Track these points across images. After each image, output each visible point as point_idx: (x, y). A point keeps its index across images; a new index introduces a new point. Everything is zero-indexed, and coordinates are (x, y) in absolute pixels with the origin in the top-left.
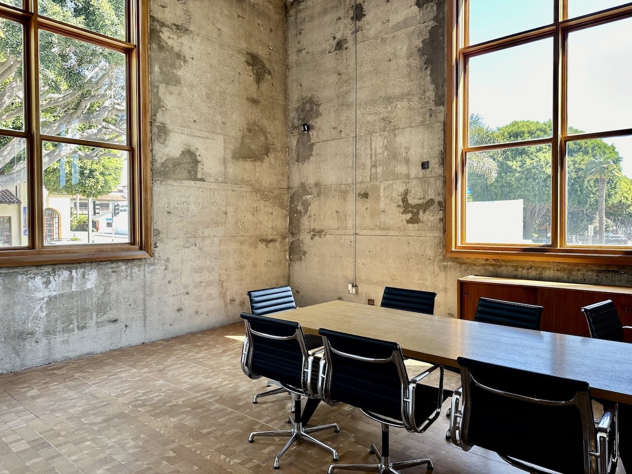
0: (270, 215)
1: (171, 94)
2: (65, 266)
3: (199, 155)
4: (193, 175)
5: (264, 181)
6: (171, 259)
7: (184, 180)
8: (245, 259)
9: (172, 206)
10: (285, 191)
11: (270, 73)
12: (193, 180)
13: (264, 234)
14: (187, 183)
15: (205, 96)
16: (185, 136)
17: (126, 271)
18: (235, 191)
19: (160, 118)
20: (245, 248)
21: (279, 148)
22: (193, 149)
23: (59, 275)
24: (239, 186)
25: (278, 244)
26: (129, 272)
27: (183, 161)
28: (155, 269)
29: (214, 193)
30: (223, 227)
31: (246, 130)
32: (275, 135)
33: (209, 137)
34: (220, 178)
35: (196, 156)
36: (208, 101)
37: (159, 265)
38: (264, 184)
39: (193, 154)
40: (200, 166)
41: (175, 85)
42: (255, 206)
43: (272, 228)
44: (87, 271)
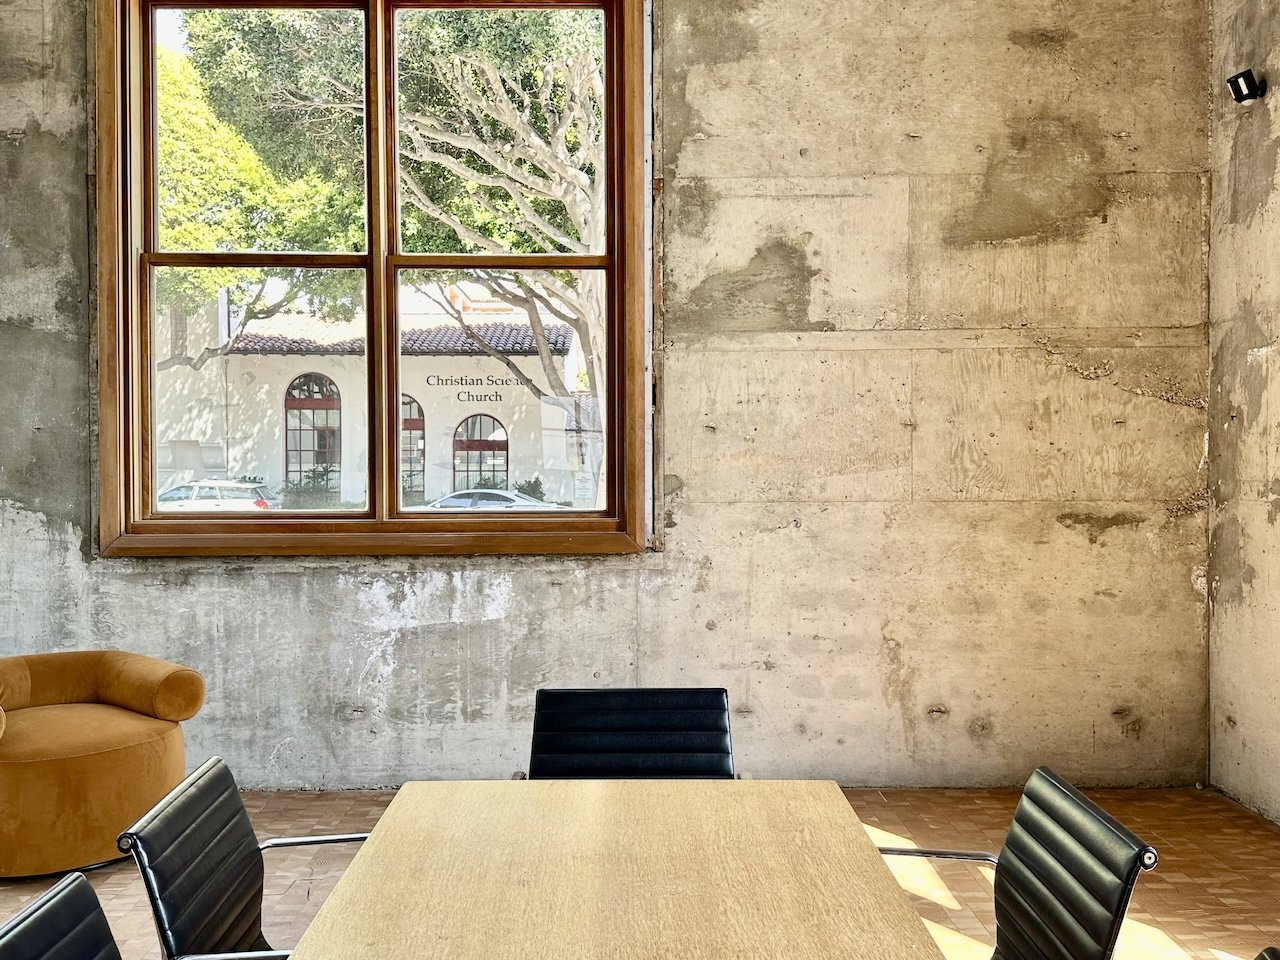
0: (1111, 429)
1: (725, 86)
2: (438, 561)
3: (816, 253)
4: (793, 317)
5: (1083, 309)
6: (717, 558)
7: (763, 331)
8: (989, 578)
9: (720, 410)
10: (1191, 339)
12: (792, 329)
14: (771, 340)
15: (841, 67)
16: (769, 201)
17: (587, 585)
18: (950, 351)
19: (689, 165)
20: (993, 541)
21: (1162, 183)
22: (792, 236)
23: (424, 582)
24: (967, 333)
25: (1149, 534)
26: (594, 587)
27: (758, 279)
28: (666, 585)
29: (865, 363)
30: (901, 470)
31: (1004, 143)
32: (1139, 139)
33: (851, 190)
34: (894, 315)
35: (803, 257)
36: (854, 79)
37: (679, 575)
38: (1083, 318)
39: (795, 251)
40: (816, 286)
41: (739, 58)
42: (1041, 397)
43: (1121, 474)
44: (487, 578)
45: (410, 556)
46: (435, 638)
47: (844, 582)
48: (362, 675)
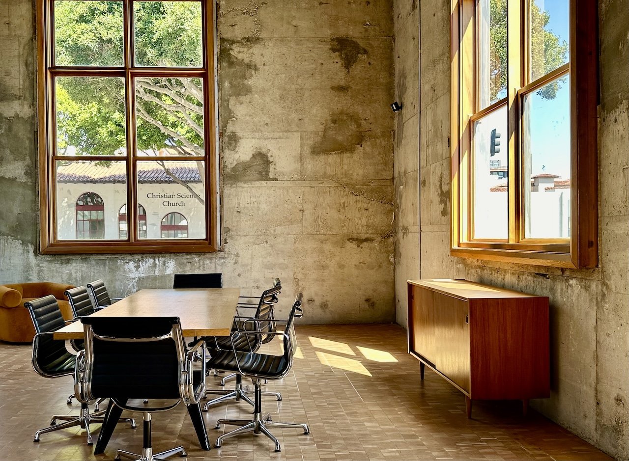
0: (364, 212)
1: (241, 103)
2: (150, 255)
3: (271, 156)
4: (264, 176)
5: (355, 174)
6: (241, 254)
7: (255, 181)
8: (327, 259)
9: (242, 206)
10: (388, 183)
11: (365, 52)
12: (264, 180)
13: (355, 232)
14: (258, 184)
15: (278, 98)
16: (256, 140)
17: (199, 262)
18: (314, 187)
19: (230, 128)
20: (328, 247)
21: (379, 134)
22: (264, 151)
23: (146, 262)
24: (319, 182)
25: (376, 244)
26: (201, 263)
27: (253, 164)
28: (225, 262)
29: (288, 191)
30: (299, 225)
31: (329, 122)
32: (371, 120)
33: (282, 136)
34: (296, 176)
35: (267, 157)
36: (282, 102)
37: (229, 259)
38: (355, 177)
39: (265, 155)
40: (272, 167)
41: (245, 95)
42: (343, 201)
43: (367, 225)
44: (166, 260)
45: (141, 253)
46: (150, 280)
47: (281, 261)
48: (126, 292)
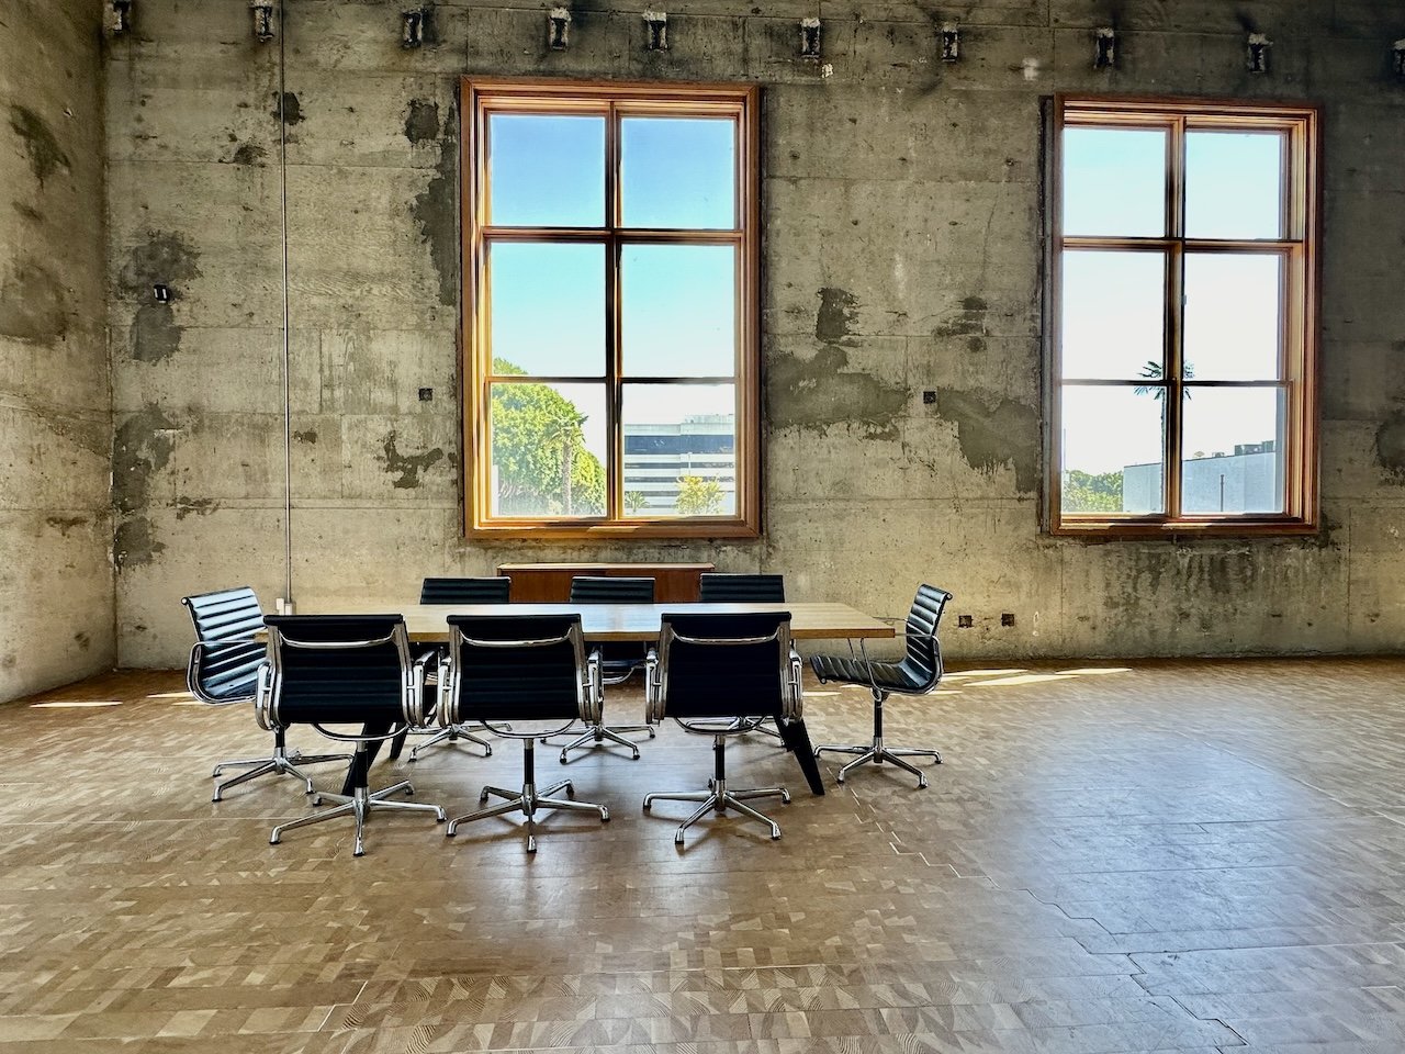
0: (71, 467)
5: (55, 392)
8: (12, 561)
10: (104, 418)
11: (67, 163)
13: (58, 506)
20: (13, 536)
25: (89, 530)
31: (12, 273)
42: (36, 443)
43: (75, 494)
